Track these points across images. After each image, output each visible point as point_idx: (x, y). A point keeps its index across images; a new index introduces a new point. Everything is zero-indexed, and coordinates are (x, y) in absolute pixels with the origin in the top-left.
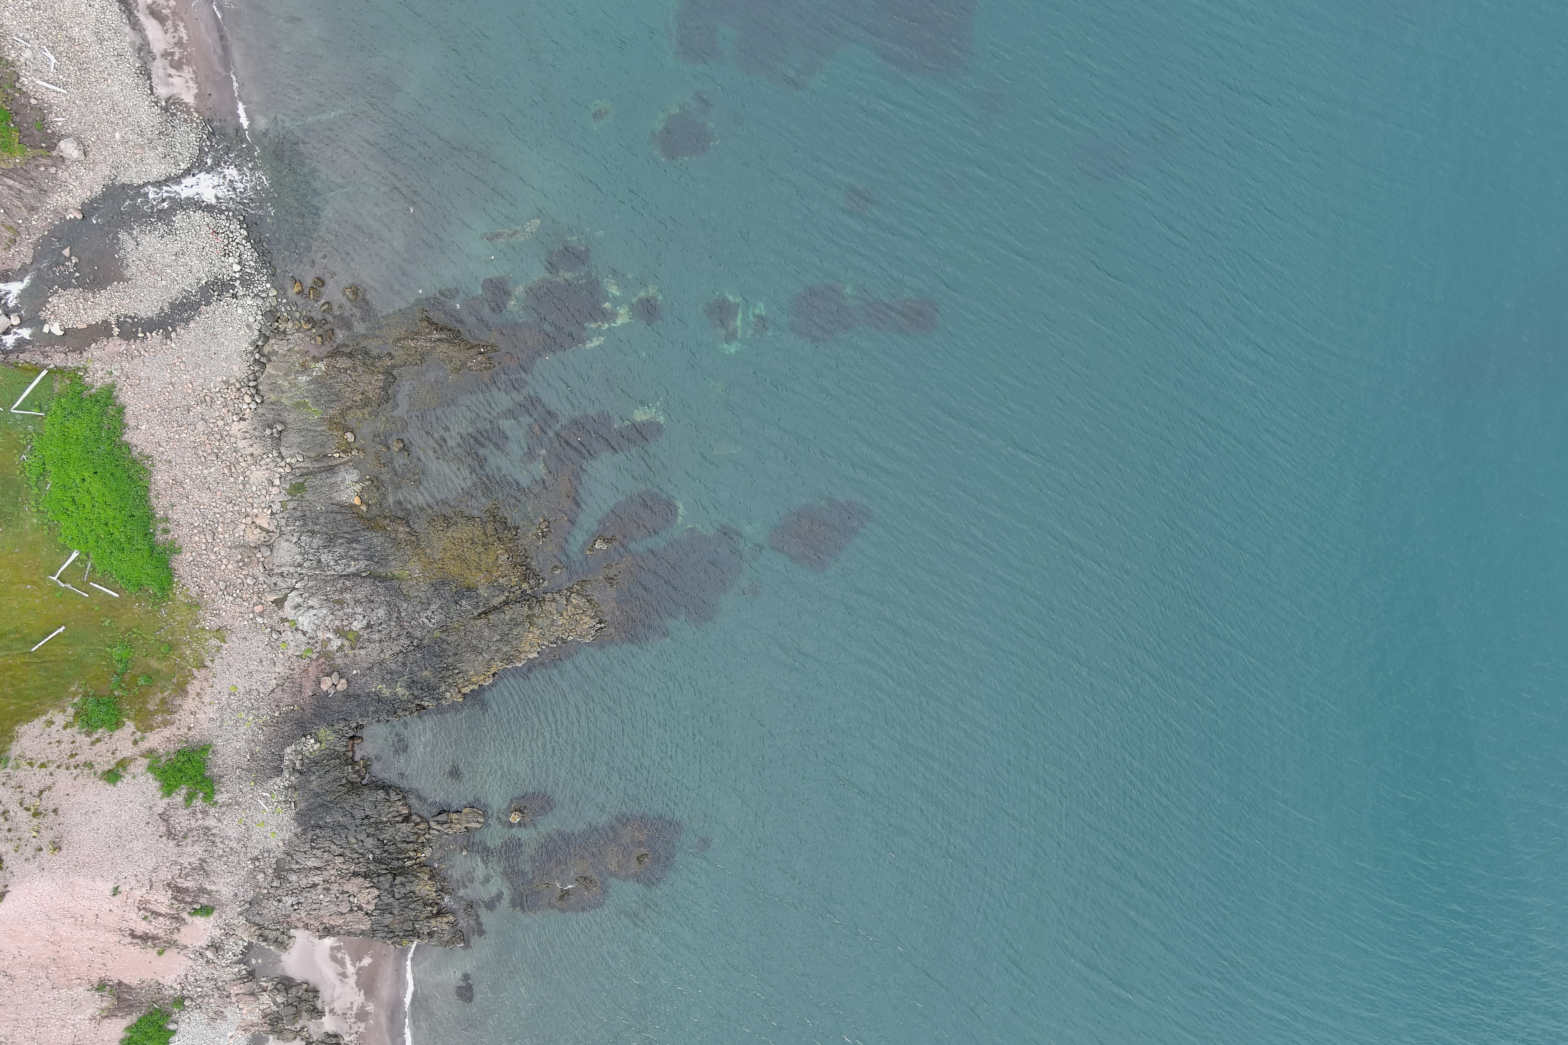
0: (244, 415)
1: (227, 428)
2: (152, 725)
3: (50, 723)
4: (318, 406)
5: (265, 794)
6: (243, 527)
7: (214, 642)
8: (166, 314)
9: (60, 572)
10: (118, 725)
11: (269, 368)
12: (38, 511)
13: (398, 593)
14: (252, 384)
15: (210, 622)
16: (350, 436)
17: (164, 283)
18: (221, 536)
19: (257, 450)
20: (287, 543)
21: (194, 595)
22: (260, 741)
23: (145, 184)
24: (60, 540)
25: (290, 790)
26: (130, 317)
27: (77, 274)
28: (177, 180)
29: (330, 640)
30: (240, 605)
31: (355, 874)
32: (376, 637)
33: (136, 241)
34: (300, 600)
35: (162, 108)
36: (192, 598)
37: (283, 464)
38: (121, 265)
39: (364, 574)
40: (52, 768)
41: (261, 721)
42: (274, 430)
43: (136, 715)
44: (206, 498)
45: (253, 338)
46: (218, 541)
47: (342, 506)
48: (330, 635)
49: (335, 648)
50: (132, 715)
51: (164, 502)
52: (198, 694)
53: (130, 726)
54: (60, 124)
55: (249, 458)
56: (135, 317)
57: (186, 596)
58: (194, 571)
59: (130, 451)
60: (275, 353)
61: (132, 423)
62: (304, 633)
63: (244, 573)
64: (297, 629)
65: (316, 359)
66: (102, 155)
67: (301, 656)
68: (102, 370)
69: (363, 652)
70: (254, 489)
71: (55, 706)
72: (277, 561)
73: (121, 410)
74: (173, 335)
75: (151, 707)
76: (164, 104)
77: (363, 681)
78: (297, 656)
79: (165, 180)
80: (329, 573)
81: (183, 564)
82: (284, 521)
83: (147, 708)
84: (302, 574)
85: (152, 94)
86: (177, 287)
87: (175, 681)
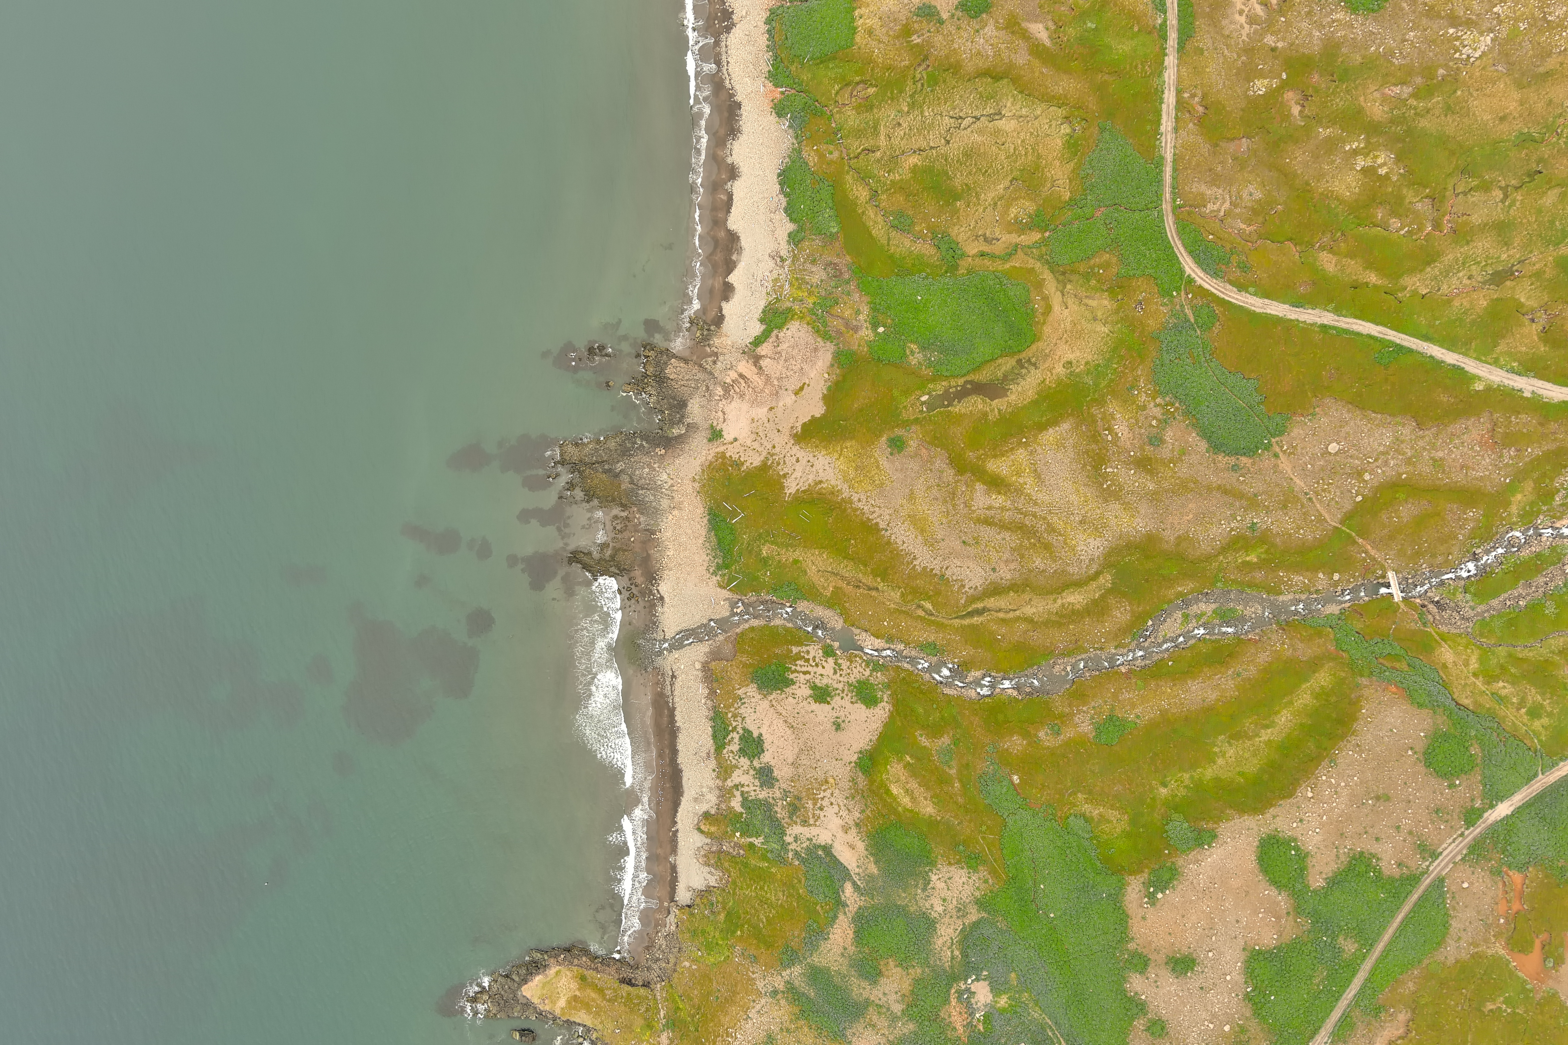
0: (667, 558)
1: (674, 554)
2: (721, 454)
3: (751, 464)
5: (695, 418)
6: (678, 517)
7: (697, 477)
9: (741, 516)
10: (731, 457)
13: (631, 478)
14: (661, 567)
15: (697, 485)
16: (633, 540)
19: (667, 543)
20: (664, 507)
21: (699, 496)
22: (691, 438)
25: (687, 417)
30: (685, 489)
31: (672, 380)
32: (642, 464)
34: (665, 485)
37: (659, 536)
39: (641, 488)
40: (752, 448)
41: (689, 445)
42: (658, 549)
43: (725, 458)
44: (688, 530)
46: (687, 514)
47: (643, 515)
48: (658, 469)
49: (657, 464)
50: (726, 460)
52: (706, 460)
53: (728, 455)
54: (700, 675)
55: (670, 541)
58: (697, 505)
61: (705, 563)
62: (666, 472)
63: (681, 500)
64: (668, 474)
67: (669, 465)
68: (710, 585)
69: (648, 460)
70: (671, 530)
72: (669, 501)
75: (720, 460)
77: (650, 450)
78: (671, 465)
80: (652, 492)
82: (664, 515)
83: (722, 460)
84: (662, 494)
87: (712, 468)
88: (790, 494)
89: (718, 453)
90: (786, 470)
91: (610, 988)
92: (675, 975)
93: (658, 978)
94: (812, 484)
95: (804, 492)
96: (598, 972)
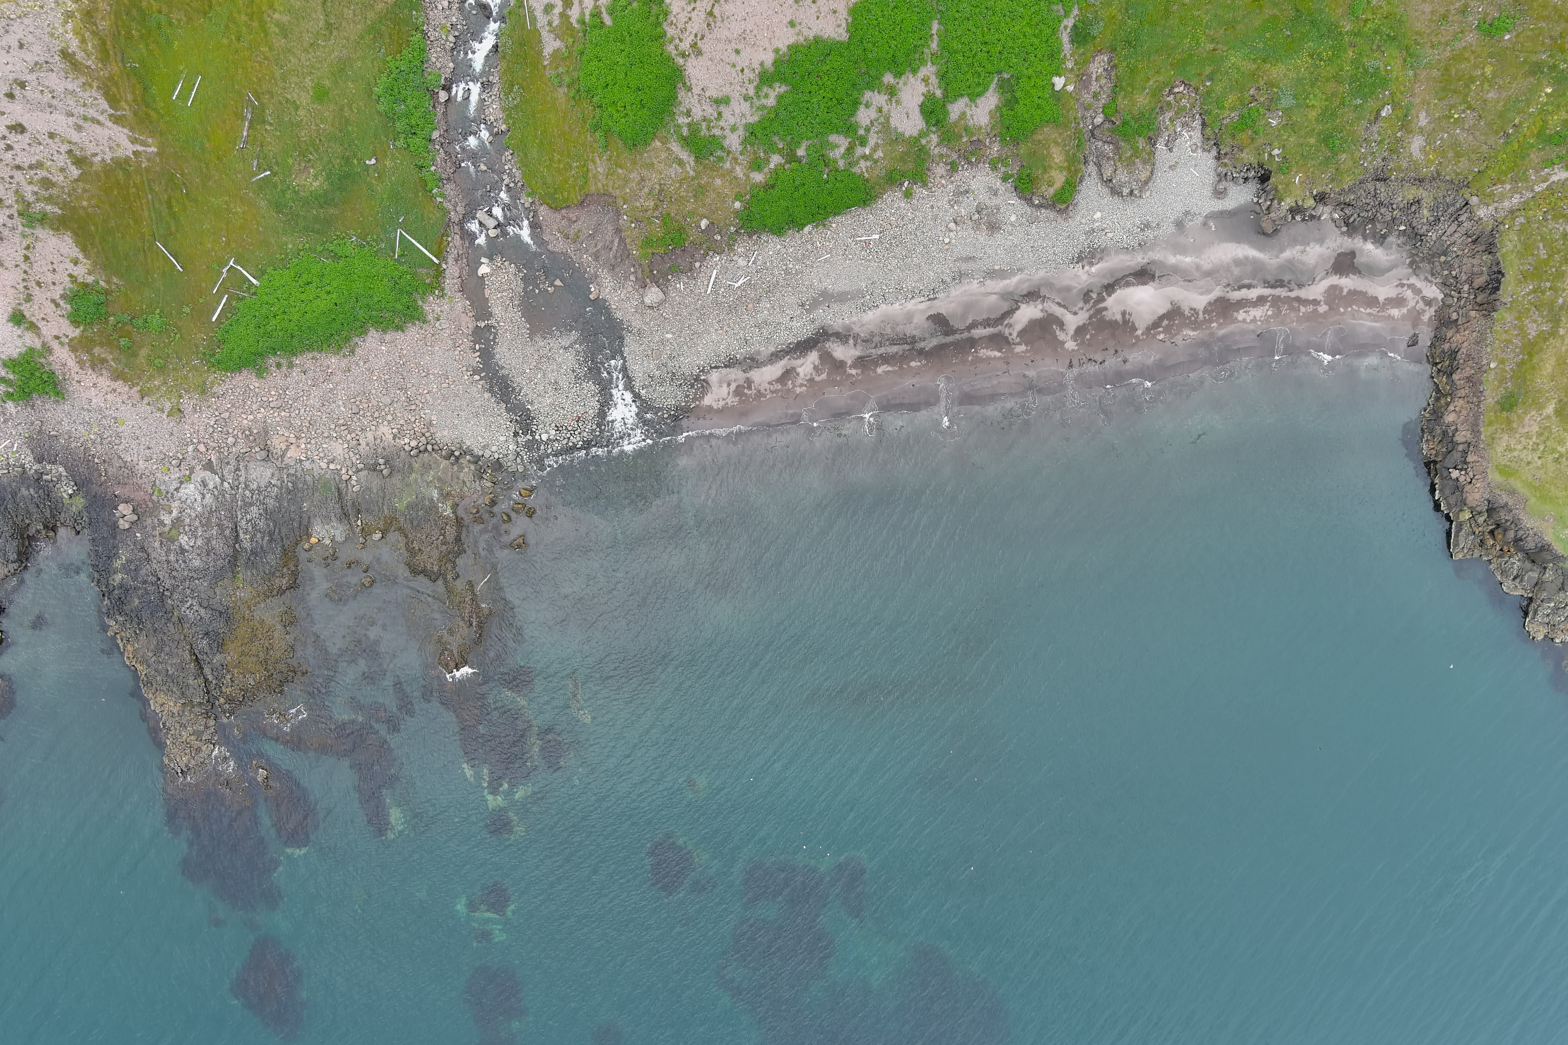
0: (399, 439)
1: (385, 423)
2: (77, 351)
3: (76, 262)
4: (407, 507)
5: (16, 445)
6: (286, 434)
7: (168, 406)
8: (497, 371)
9: (239, 267)
10: (75, 323)
11: (444, 463)
12: (300, 250)
13: (218, 576)
14: (429, 447)
15: (187, 403)
16: (377, 536)
17: (528, 371)
18: (276, 414)
19: (363, 448)
20: (269, 475)
21: (215, 389)
22: (70, 443)
23: (624, 358)
24: (270, 270)
25: (19, 469)
26: (495, 338)
27: (537, 291)
28: (629, 386)
29: (171, 513)
30: (206, 430)
32: (172, 558)
33: (569, 347)
34: (211, 486)
35: (698, 376)
36: (211, 388)
37: (350, 473)
38: (545, 332)
39: (237, 546)
40: (24, 266)
41: (90, 445)
42: (383, 467)
43: (87, 337)
44: (314, 401)
45: (476, 450)
46: (272, 412)
47: (307, 528)
48: (175, 513)
49: (162, 518)
50: (88, 334)
51: (309, 364)
52: (115, 390)
53: (75, 332)
54: (678, 286)
55: (355, 442)
56: (495, 342)
57: (213, 383)
58: (238, 390)
59: (359, 336)
60: (461, 468)
61: (388, 337)
62: (177, 489)
63: (239, 434)
64: (181, 483)
65: (455, 506)
66: (650, 321)
67: (154, 485)
68: (441, 311)
69: (157, 544)
70: (324, 446)
71: (95, 265)
72: (251, 465)
73: (399, 328)
74: (477, 377)
75: (97, 350)
76: (702, 378)
77: (129, 543)
78: (155, 482)
79: (628, 376)
80: (239, 513)
81: (247, 379)
82: (292, 471)
83: (95, 346)
84: (238, 489)
85: (711, 368)
86: (524, 383)
87: (126, 370)
88: (134, 141)
89: (81, 364)
90: (62, 160)
91: (1521, 328)
92: (1449, 172)
93: (1462, 218)
94: (83, 80)
95: (113, 101)
96: (1481, 370)
